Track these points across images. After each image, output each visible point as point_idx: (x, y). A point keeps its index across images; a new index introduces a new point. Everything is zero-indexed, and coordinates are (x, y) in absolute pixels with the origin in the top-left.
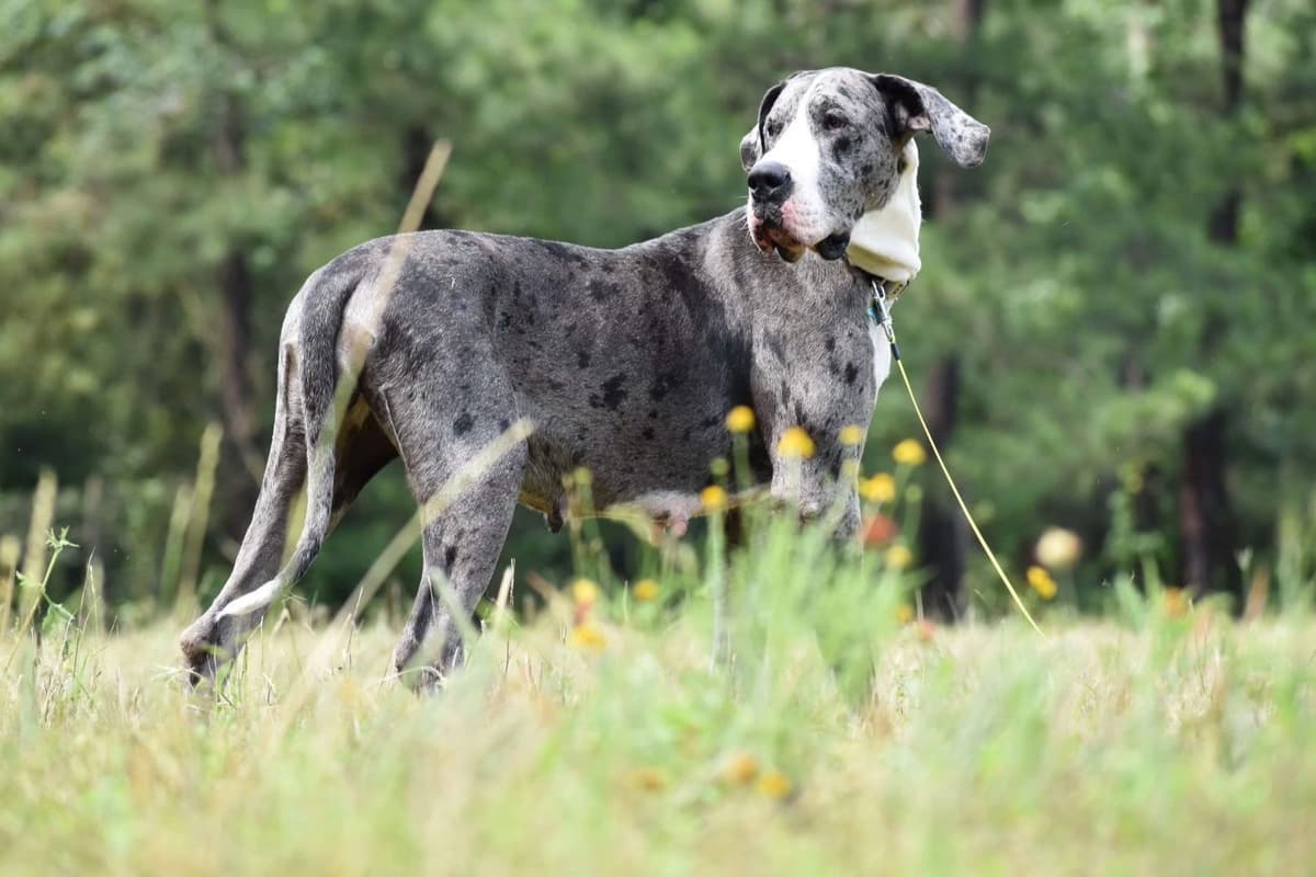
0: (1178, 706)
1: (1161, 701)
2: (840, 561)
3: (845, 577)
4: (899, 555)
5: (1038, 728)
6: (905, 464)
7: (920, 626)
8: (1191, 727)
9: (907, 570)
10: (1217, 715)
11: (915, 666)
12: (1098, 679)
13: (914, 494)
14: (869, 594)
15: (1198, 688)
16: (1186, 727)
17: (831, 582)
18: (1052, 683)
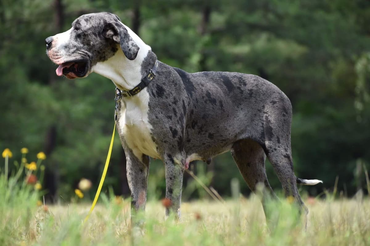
0: (119, 230)
1: (114, 228)
2: (20, 188)
3: (22, 193)
4: (38, 186)
5: (79, 237)
6: (40, 159)
7: (44, 206)
8: (123, 236)
9: (40, 190)
10: (130, 233)
11: (42, 218)
12: (96, 221)
13: (43, 168)
14: (29, 198)
15: (125, 224)
16: (121, 236)
17: (18, 194)
18: (83, 223)
